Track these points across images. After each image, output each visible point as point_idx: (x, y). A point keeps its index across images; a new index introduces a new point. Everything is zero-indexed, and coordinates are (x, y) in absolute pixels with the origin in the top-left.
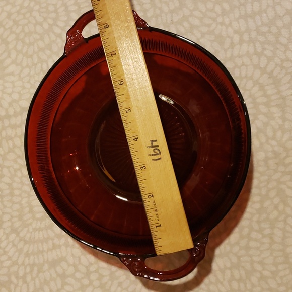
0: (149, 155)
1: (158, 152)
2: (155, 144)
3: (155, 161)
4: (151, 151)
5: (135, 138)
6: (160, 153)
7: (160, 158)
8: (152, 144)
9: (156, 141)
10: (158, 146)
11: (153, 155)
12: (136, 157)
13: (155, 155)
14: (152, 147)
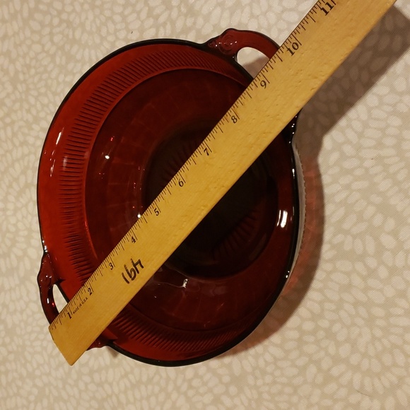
0: (125, 266)
1: (133, 276)
2: (138, 267)
3: (122, 278)
4: (130, 267)
5: (134, 238)
6: (133, 279)
7: (128, 282)
8: (137, 264)
9: (142, 267)
10: (138, 272)
11: (127, 270)
12: (118, 251)
13: (128, 273)
14: (135, 265)
